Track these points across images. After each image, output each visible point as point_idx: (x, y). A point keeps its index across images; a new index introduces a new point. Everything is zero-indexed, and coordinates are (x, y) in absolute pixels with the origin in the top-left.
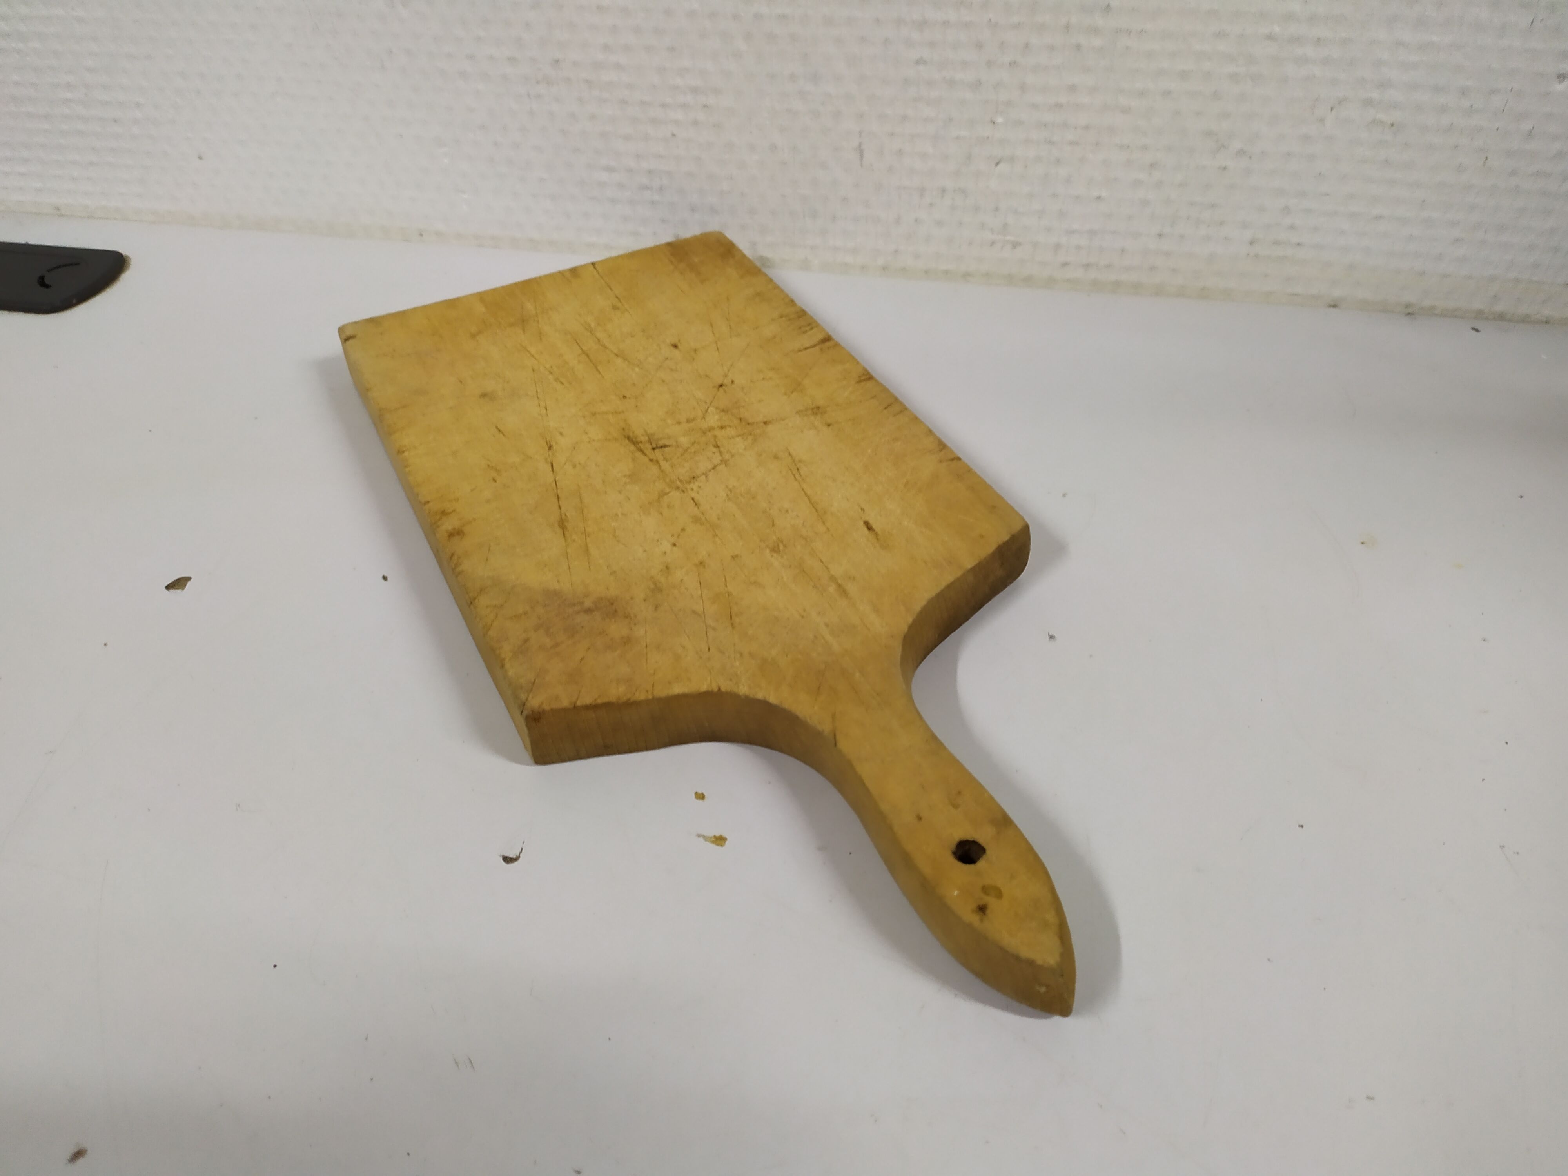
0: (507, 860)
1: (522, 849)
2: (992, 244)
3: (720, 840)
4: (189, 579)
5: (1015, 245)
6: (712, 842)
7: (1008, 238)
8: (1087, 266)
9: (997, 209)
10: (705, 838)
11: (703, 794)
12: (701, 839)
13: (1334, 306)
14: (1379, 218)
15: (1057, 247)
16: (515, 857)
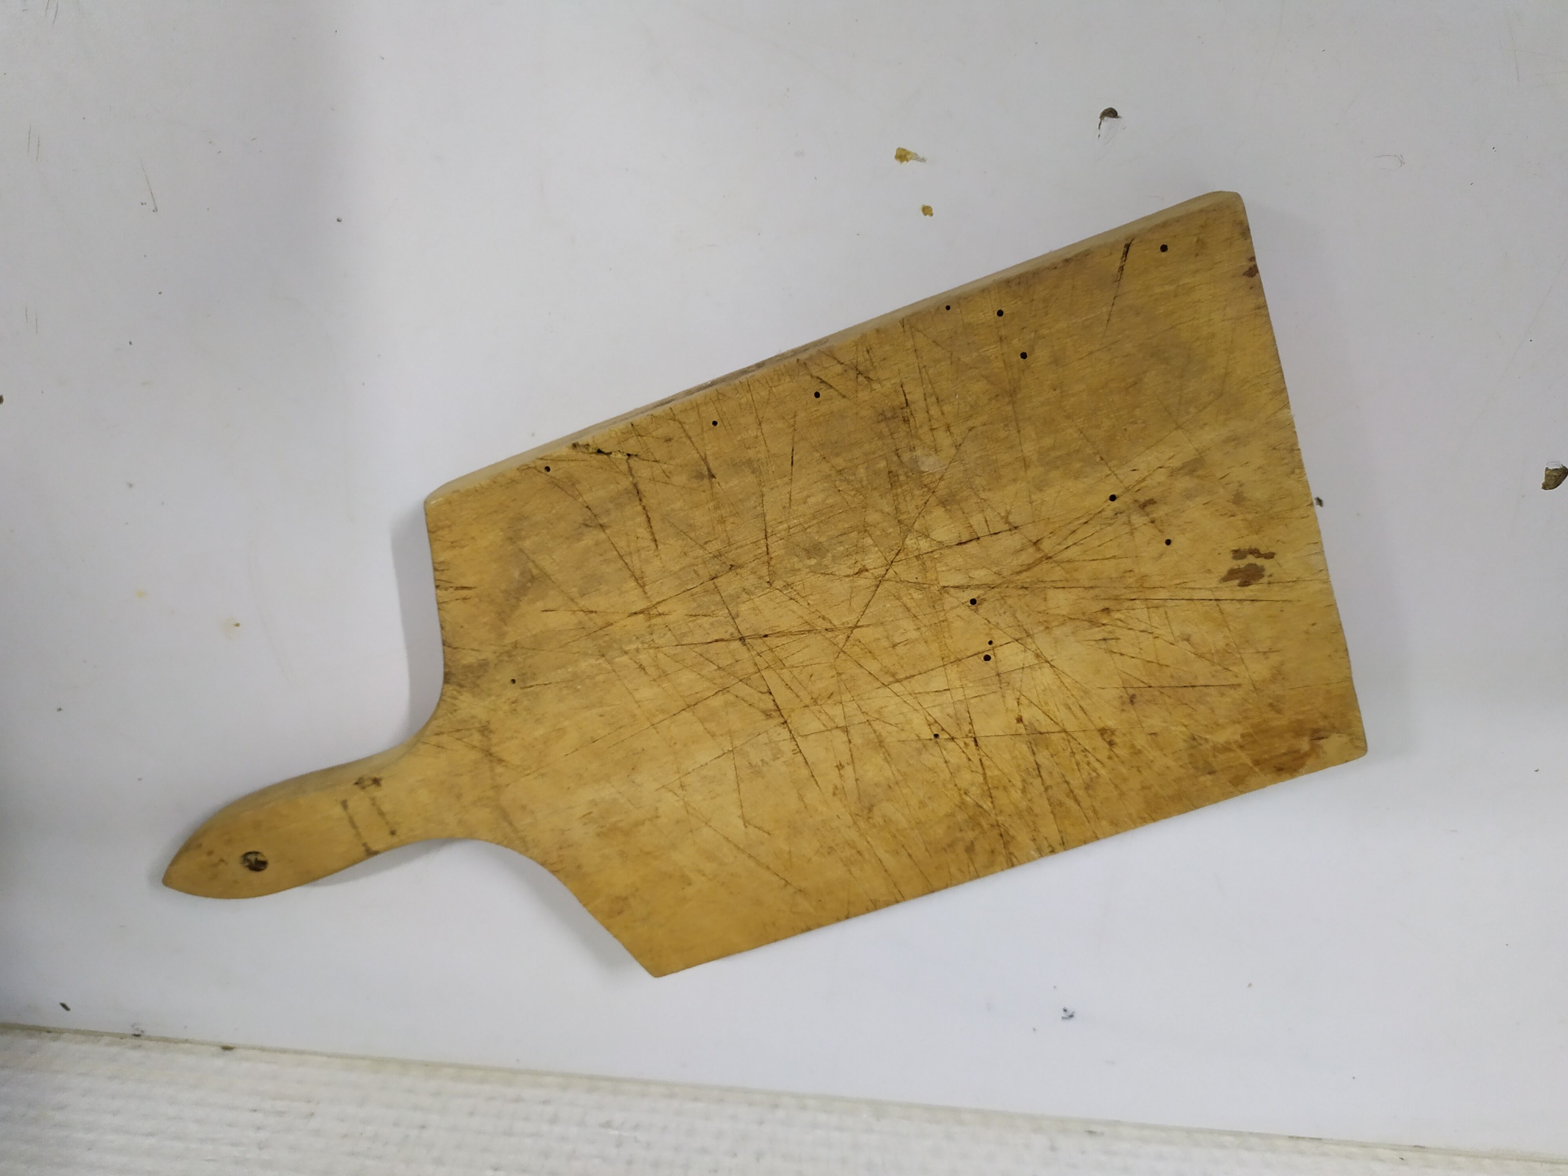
0: (1111, 113)
1: (1099, 128)
2: (637, 1127)
3: (902, 156)
4: (1545, 487)
5: (608, 1125)
6: (909, 153)
7: (616, 1133)
8: (518, 1100)
9: (630, 1162)
10: (917, 158)
11: (925, 214)
12: (921, 155)
13: (226, 1048)
14: (150, 1134)
15: (554, 1120)
16: (1106, 118)
